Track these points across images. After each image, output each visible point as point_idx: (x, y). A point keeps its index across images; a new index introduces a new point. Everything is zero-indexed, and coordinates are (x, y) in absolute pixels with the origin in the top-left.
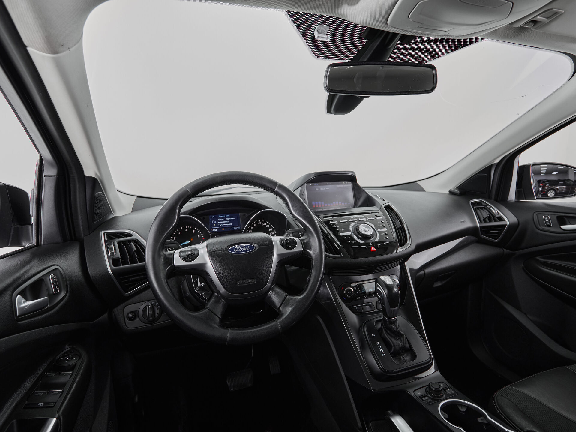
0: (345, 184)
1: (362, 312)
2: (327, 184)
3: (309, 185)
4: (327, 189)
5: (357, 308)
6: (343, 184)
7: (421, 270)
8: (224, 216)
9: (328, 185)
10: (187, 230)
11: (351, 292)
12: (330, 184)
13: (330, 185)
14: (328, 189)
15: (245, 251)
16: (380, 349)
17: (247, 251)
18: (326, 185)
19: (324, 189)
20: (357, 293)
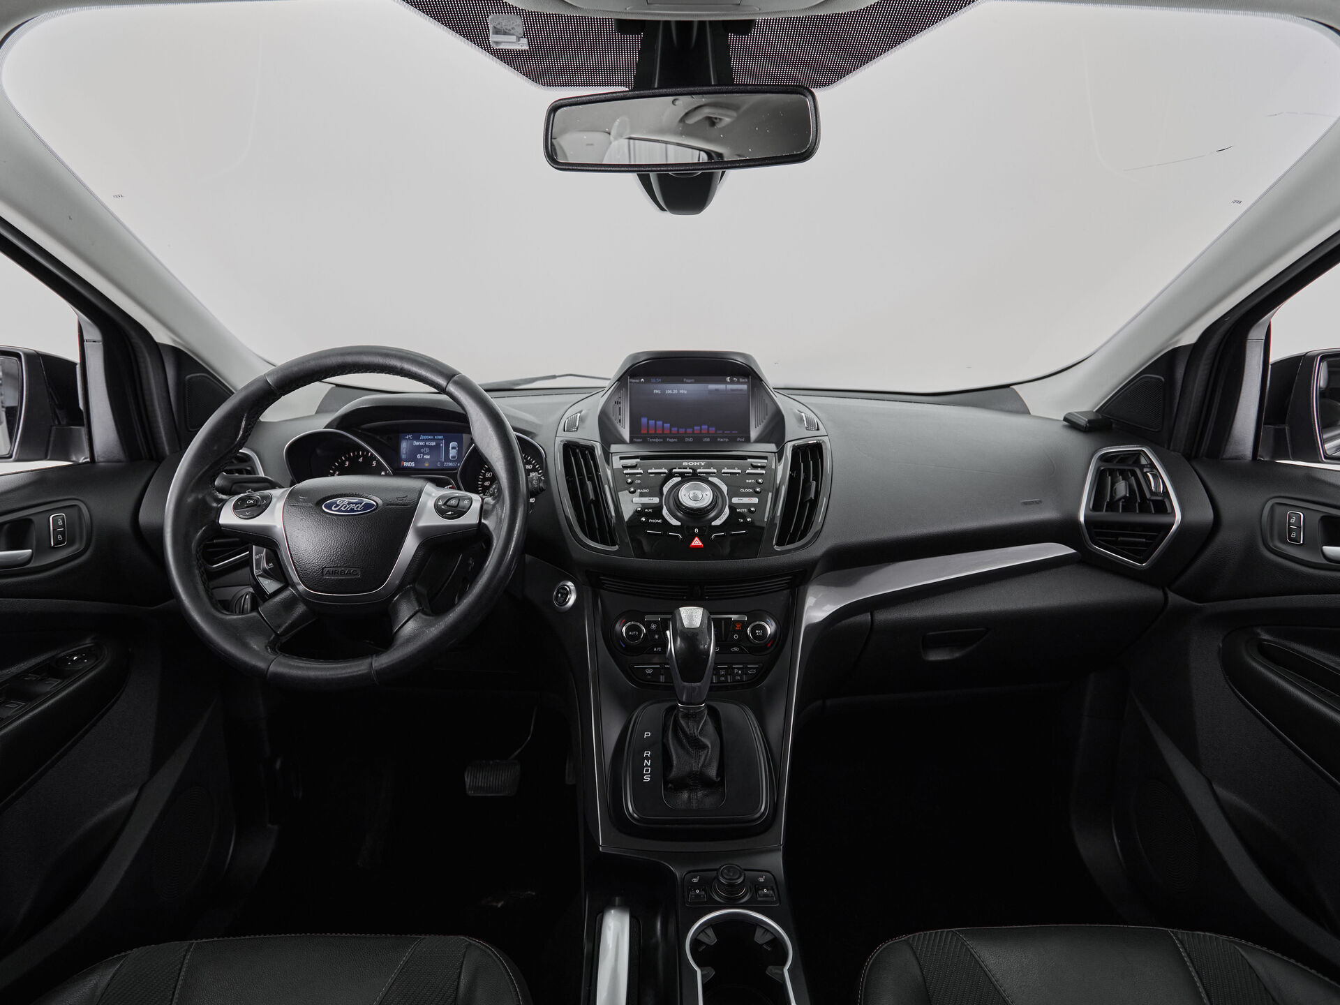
0: (732, 382)
1: (660, 682)
2: (685, 380)
3: (637, 381)
4: (681, 391)
5: (649, 671)
6: (725, 382)
7: (864, 612)
8: (432, 437)
9: (686, 383)
10: (361, 460)
11: (637, 633)
12: (693, 380)
13: (691, 383)
14: (686, 392)
15: (352, 510)
16: (647, 766)
17: (358, 511)
18: (682, 382)
19: (675, 392)
20: (657, 637)
